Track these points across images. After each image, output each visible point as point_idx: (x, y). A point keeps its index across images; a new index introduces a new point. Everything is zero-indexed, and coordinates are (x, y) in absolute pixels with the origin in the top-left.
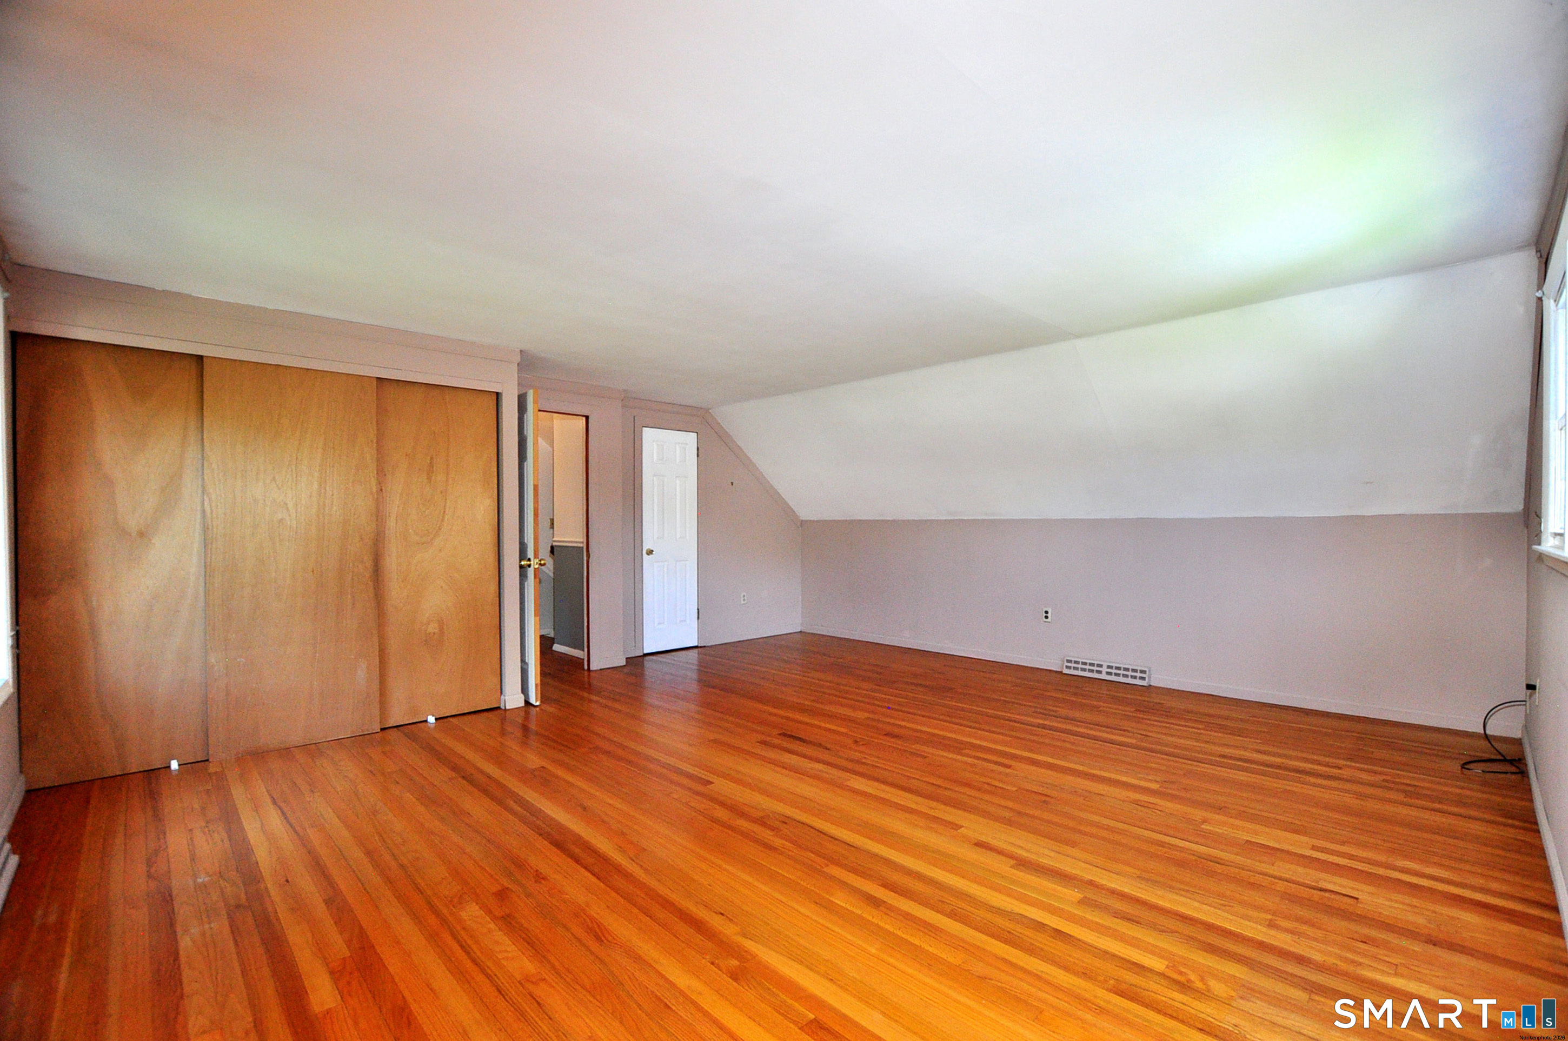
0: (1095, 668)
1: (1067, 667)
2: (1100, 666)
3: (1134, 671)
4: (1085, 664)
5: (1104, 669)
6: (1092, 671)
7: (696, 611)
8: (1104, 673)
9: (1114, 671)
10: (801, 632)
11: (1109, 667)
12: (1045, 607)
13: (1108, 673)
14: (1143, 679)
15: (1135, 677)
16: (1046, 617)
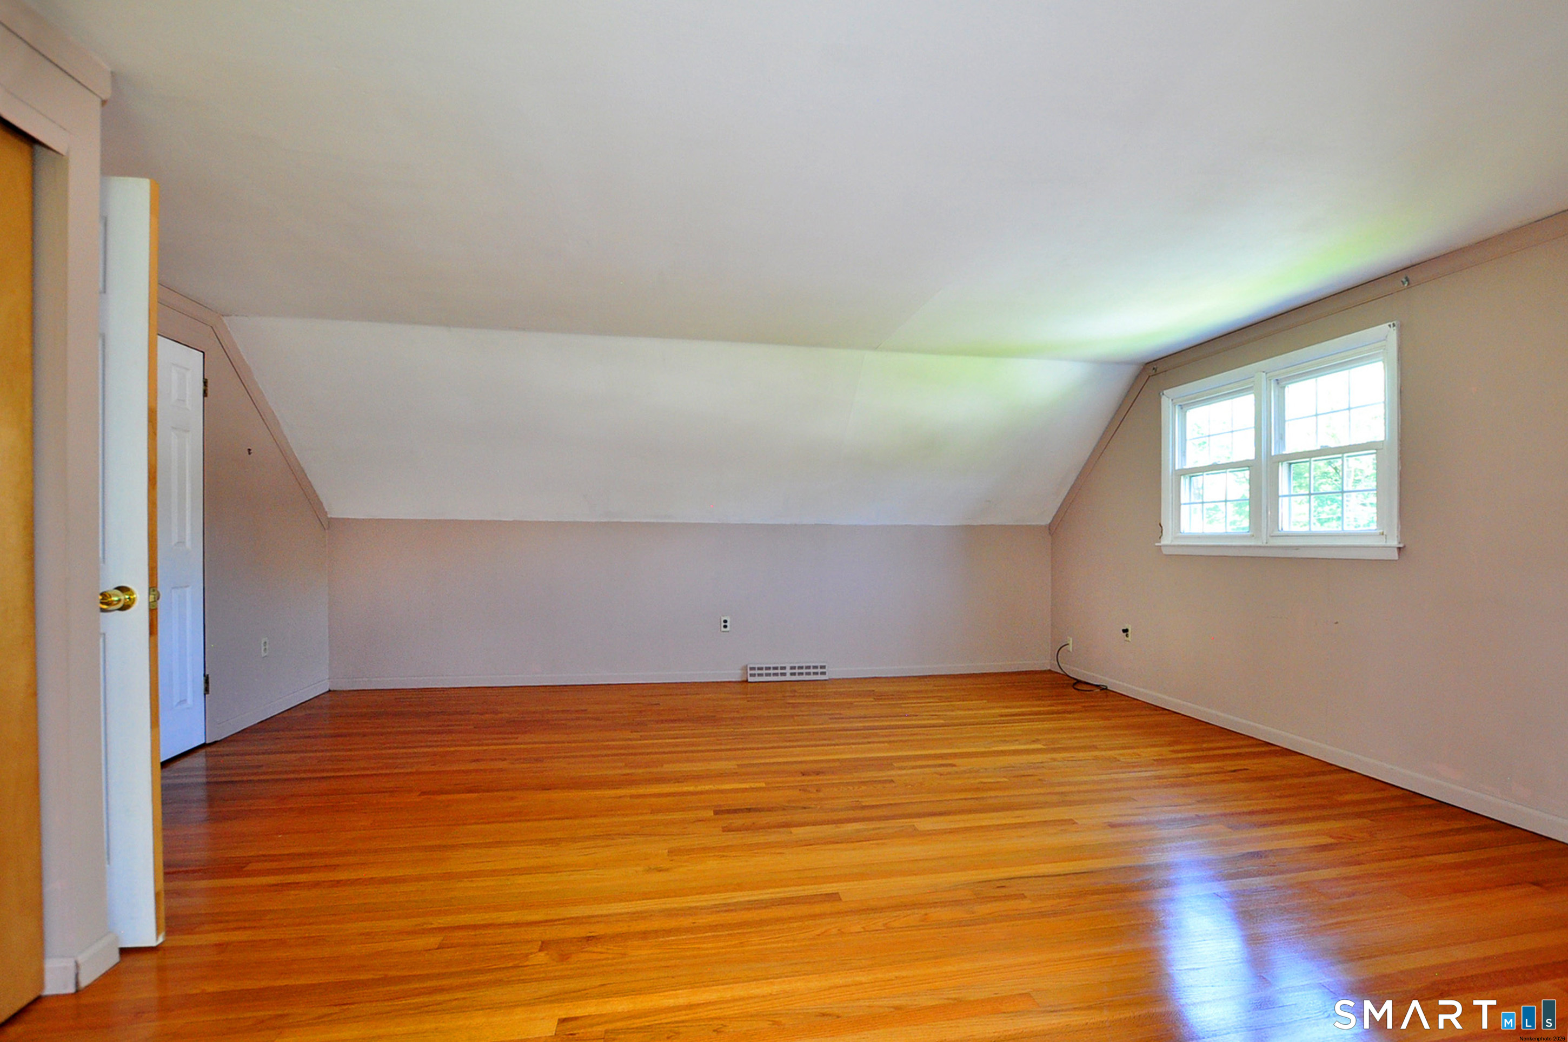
0: (779, 671)
1: (751, 675)
2: (784, 668)
3: (815, 667)
4: (768, 668)
5: (788, 671)
6: (776, 674)
7: (202, 679)
8: (788, 674)
9: (797, 671)
10: (330, 691)
11: (792, 668)
12: (723, 616)
13: (793, 674)
14: (823, 673)
15: (817, 673)
16: (725, 627)
